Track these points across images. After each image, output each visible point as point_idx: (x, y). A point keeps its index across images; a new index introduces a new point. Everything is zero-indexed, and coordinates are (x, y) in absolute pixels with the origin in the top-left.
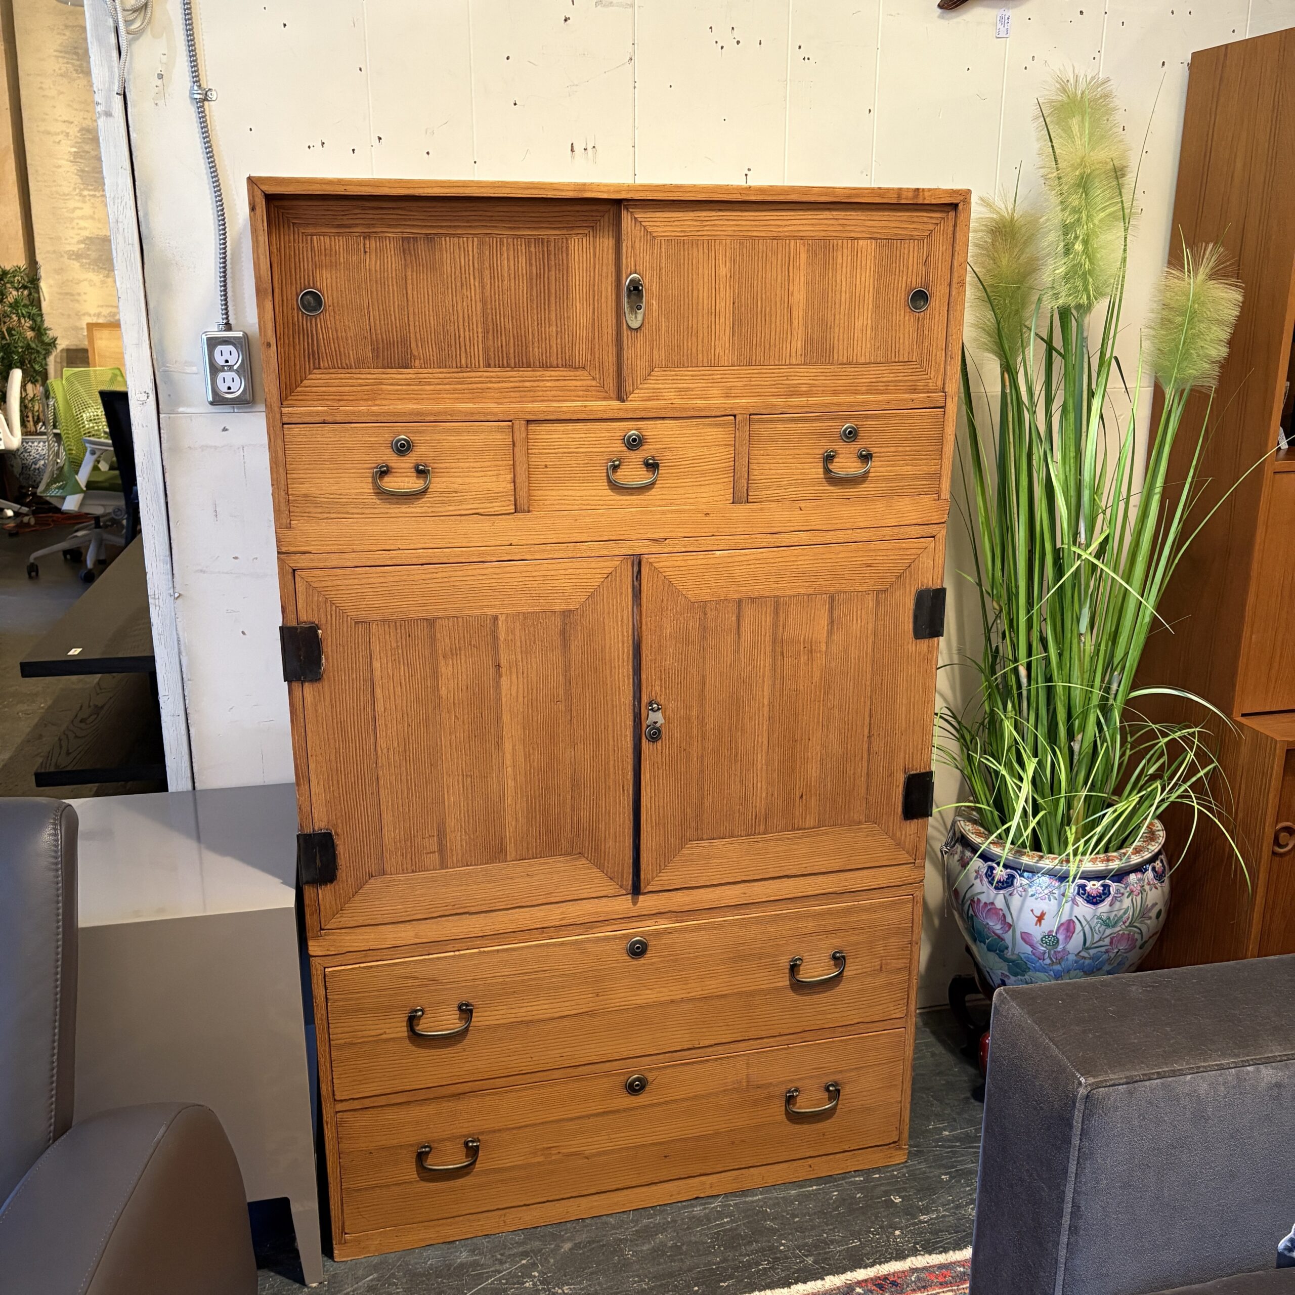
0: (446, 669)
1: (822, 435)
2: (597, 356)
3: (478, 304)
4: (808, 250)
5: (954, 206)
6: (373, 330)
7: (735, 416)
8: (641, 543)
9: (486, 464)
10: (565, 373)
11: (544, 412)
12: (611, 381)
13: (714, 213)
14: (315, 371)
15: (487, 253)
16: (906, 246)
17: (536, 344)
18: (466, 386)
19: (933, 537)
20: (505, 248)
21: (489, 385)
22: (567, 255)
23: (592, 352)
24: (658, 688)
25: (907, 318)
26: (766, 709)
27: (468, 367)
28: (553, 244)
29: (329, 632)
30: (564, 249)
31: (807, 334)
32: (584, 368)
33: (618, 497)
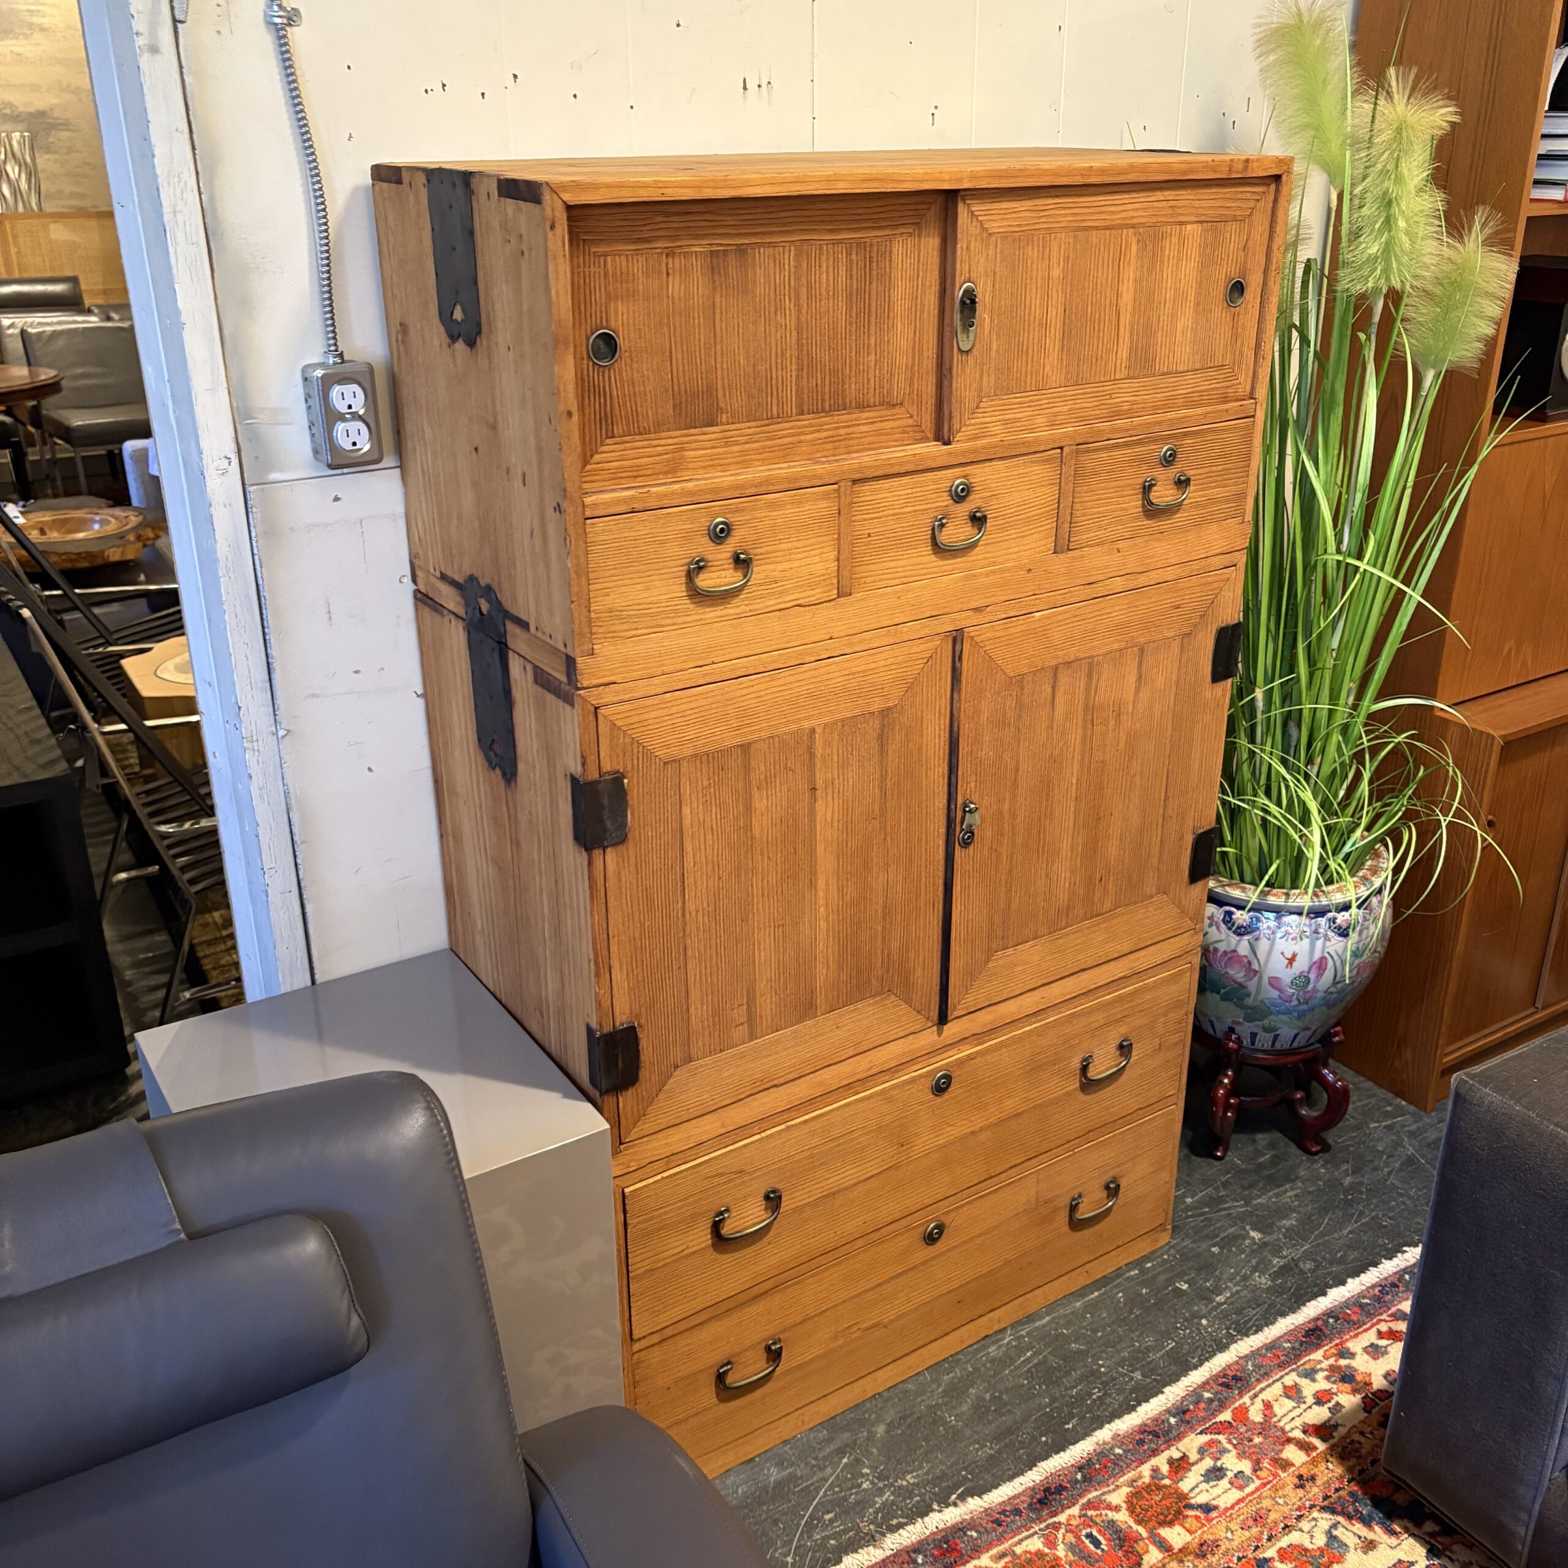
0: (760, 803)
1: (1141, 461)
2: (916, 387)
3: (793, 333)
4: (1139, 241)
5: (1277, 178)
6: (675, 380)
7: (1061, 448)
8: (963, 615)
9: (808, 542)
10: (881, 413)
11: (872, 467)
12: (930, 417)
13: (1050, 201)
14: (608, 441)
15: (805, 265)
16: (1229, 228)
17: (853, 379)
18: (778, 441)
19: (1232, 567)
20: (824, 258)
21: (802, 437)
22: (890, 261)
23: (911, 385)
24: (973, 784)
25: (1224, 315)
26: (1074, 787)
27: (780, 418)
28: (875, 249)
29: (635, 781)
30: (887, 253)
31: (1132, 342)
32: (901, 404)
33: (941, 563)
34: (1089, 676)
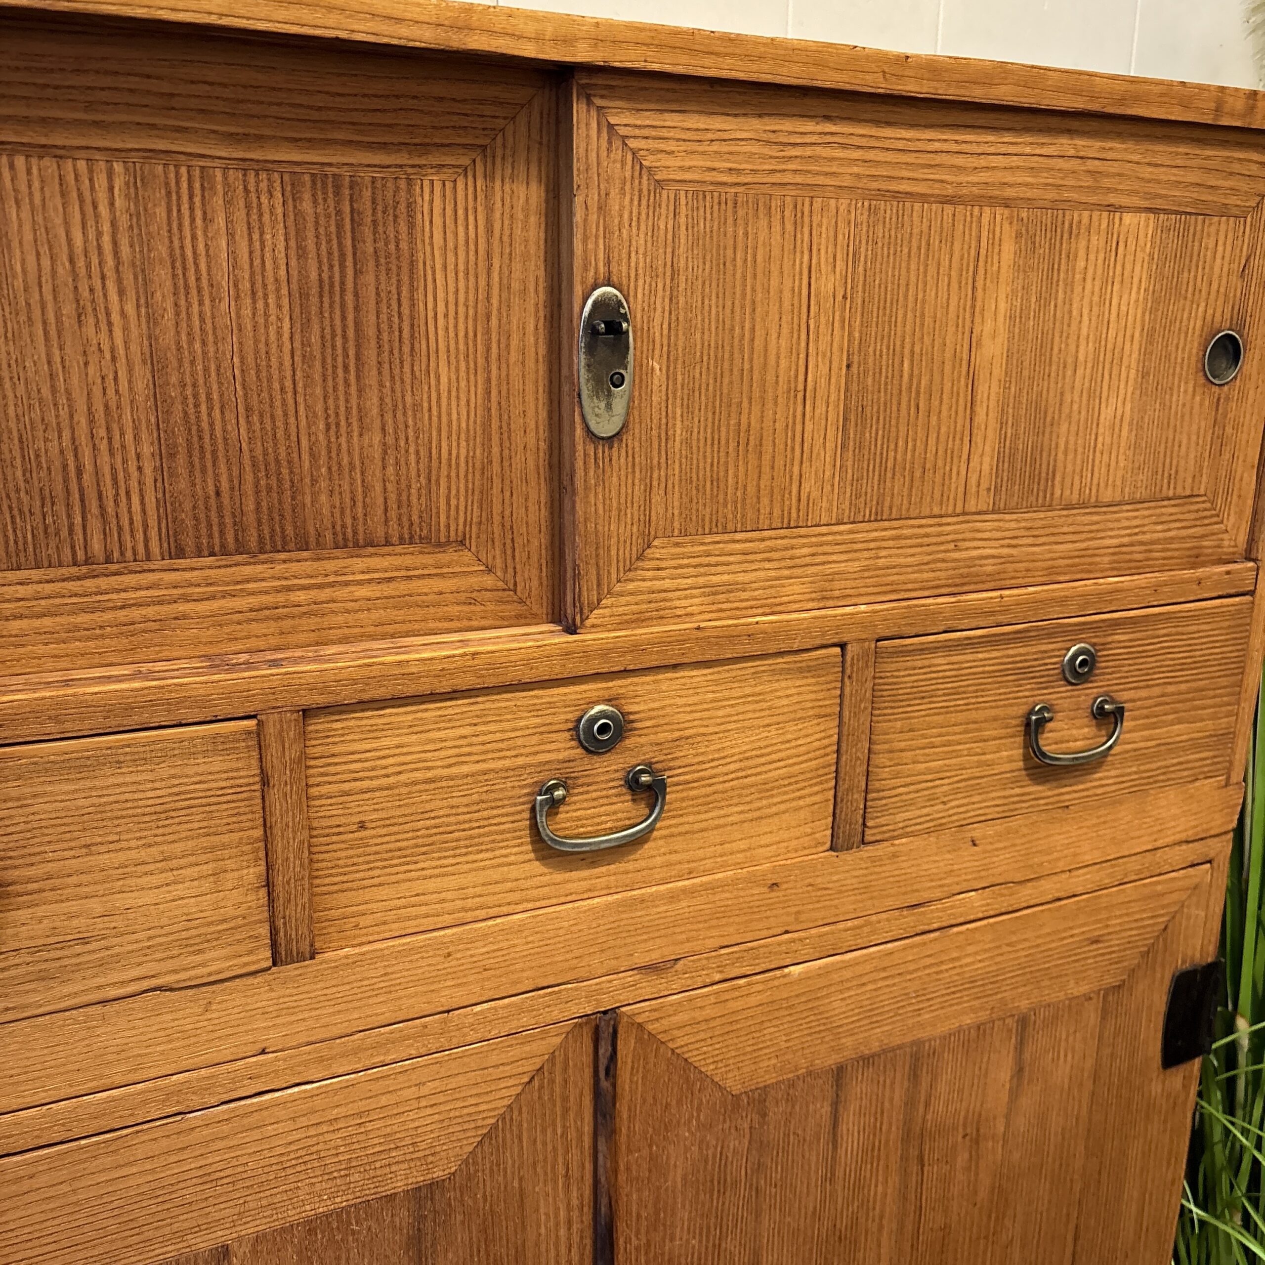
1: (1023, 672)
2: (497, 508)
3: (138, 368)
4: (1019, 235)
7: (843, 646)
8: (617, 981)
9: (178, 847)
10: (408, 560)
11: (355, 682)
12: (535, 572)
15: (161, 212)
16: (1213, 229)
17: (323, 484)
18: (108, 616)
19: (1210, 862)
20: (218, 200)
21: (182, 607)
22: (411, 226)
23: (485, 501)
25: (1198, 398)
27: (112, 563)
28: (367, 194)
30: (402, 207)
31: (1003, 439)
32: (462, 543)
33: (559, 877)
34: (914, 1076)
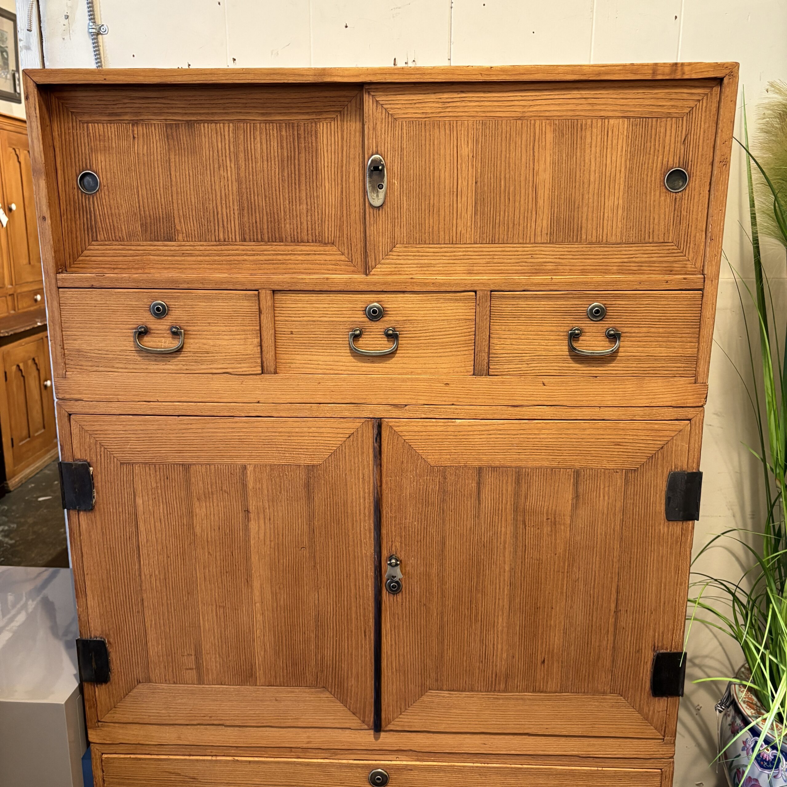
0: (200, 510)
1: (567, 312)
2: (345, 232)
3: (234, 183)
5: (719, 81)
6: (142, 208)
7: (475, 292)
8: (382, 408)
9: (234, 328)
10: (315, 248)
11: (288, 283)
12: (359, 256)
13: (455, 95)
14: (93, 242)
15: (242, 137)
16: (663, 124)
17: (288, 221)
18: (224, 258)
19: (690, 420)
20: (258, 133)
21: (245, 257)
22: (316, 138)
23: (341, 229)
24: (398, 544)
25: (663, 198)
27: (225, 242)
28: (302, 128)
29: (99, 469)
30: (314, 132)
32: (333, 244)
33: (360, 364)
